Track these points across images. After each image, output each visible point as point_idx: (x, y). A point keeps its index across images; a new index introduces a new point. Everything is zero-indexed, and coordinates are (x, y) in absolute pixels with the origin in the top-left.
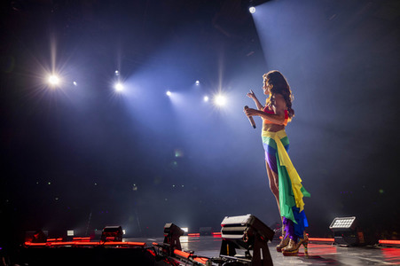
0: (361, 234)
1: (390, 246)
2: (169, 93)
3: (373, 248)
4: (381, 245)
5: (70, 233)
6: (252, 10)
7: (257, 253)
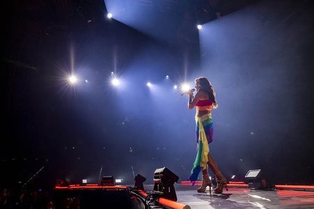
0: (264, 181)
1: (281, 189)
2: (149, 85)
3: (271, 190)
4: (277, 188)
5: (85, 181)
6: (199, 27)
7: (167, 189)
